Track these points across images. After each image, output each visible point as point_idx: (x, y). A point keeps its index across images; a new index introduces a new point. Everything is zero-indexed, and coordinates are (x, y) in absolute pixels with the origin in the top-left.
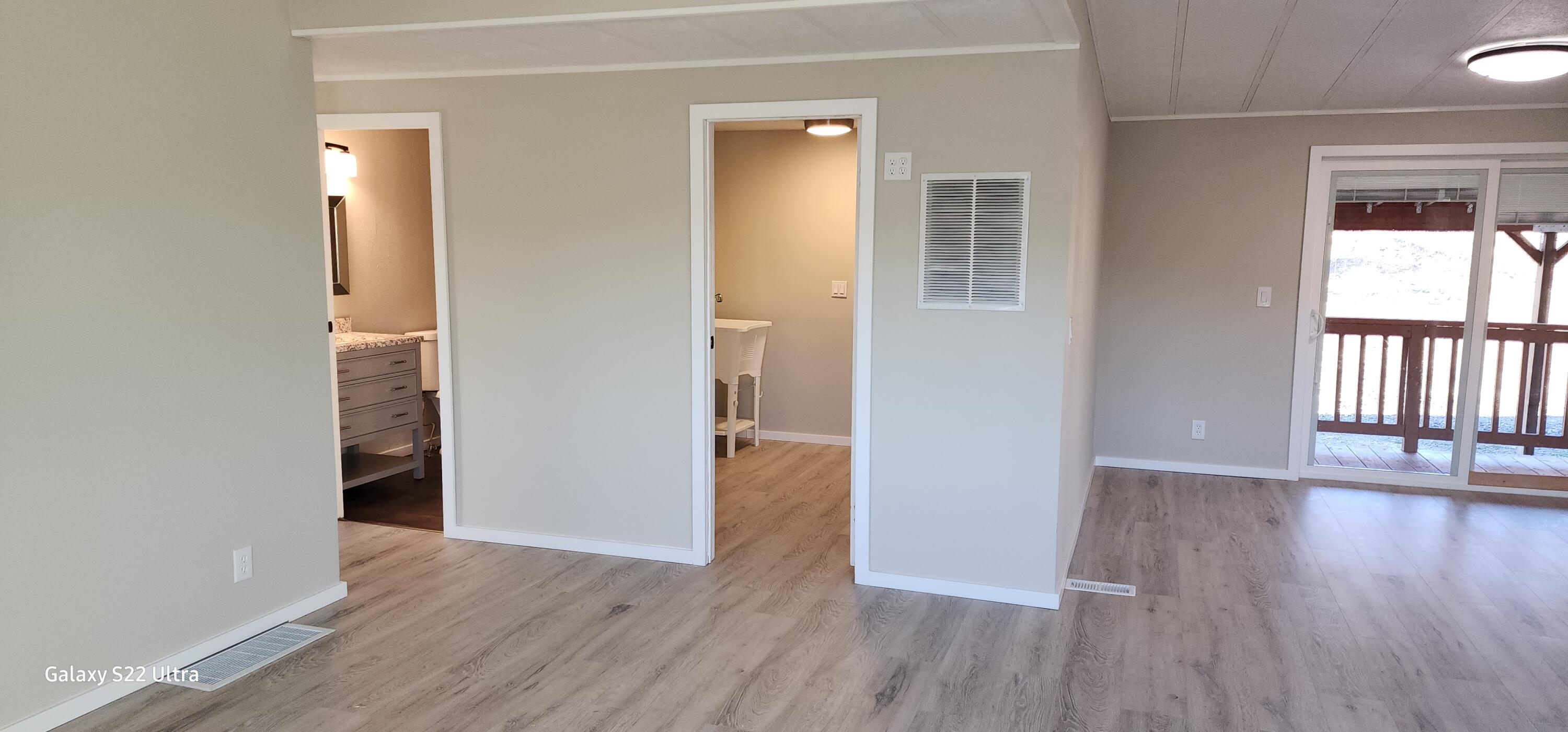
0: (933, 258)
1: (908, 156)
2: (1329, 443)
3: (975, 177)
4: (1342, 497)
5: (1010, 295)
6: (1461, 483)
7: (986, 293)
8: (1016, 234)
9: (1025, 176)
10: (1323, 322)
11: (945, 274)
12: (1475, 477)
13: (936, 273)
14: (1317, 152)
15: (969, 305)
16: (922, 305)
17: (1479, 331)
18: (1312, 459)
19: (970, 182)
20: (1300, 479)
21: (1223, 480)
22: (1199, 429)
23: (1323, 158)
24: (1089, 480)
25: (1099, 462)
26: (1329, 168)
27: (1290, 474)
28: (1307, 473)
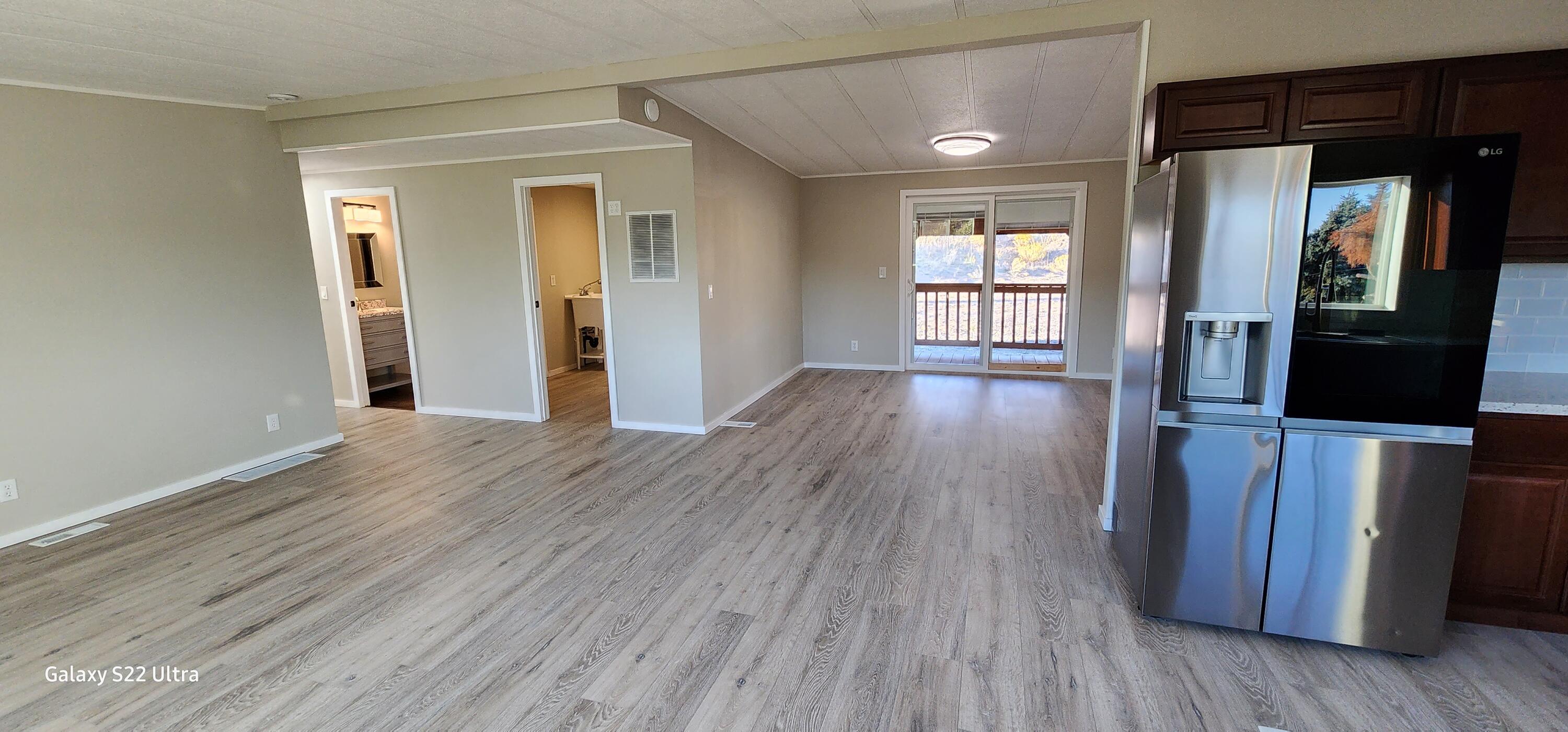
0: (635, 256)
1: (619, 202)
2: (921, 351)
3: (651, 213)
4: (930, 380)
5: (672, 275)
6: (984, 369)
7: (660, 272)
8: (671, 242)
9: (673, 212)
10: (914, 286)
11: (641, 264)
12: (991, 365)
13: (637, 263)
14: (904, 193)
15: (654, 280)
16: (632, 281)
17: (988, 289)
18: (913, 359)
19: (648, 216)
20: (906, 371)
21: (864, 373)
22: (855, 345)
23: (907, 197)
24: (789, 374)
25: (806, 365)
26: (911, 202)
27: (900, 368)
28: (910, 367)
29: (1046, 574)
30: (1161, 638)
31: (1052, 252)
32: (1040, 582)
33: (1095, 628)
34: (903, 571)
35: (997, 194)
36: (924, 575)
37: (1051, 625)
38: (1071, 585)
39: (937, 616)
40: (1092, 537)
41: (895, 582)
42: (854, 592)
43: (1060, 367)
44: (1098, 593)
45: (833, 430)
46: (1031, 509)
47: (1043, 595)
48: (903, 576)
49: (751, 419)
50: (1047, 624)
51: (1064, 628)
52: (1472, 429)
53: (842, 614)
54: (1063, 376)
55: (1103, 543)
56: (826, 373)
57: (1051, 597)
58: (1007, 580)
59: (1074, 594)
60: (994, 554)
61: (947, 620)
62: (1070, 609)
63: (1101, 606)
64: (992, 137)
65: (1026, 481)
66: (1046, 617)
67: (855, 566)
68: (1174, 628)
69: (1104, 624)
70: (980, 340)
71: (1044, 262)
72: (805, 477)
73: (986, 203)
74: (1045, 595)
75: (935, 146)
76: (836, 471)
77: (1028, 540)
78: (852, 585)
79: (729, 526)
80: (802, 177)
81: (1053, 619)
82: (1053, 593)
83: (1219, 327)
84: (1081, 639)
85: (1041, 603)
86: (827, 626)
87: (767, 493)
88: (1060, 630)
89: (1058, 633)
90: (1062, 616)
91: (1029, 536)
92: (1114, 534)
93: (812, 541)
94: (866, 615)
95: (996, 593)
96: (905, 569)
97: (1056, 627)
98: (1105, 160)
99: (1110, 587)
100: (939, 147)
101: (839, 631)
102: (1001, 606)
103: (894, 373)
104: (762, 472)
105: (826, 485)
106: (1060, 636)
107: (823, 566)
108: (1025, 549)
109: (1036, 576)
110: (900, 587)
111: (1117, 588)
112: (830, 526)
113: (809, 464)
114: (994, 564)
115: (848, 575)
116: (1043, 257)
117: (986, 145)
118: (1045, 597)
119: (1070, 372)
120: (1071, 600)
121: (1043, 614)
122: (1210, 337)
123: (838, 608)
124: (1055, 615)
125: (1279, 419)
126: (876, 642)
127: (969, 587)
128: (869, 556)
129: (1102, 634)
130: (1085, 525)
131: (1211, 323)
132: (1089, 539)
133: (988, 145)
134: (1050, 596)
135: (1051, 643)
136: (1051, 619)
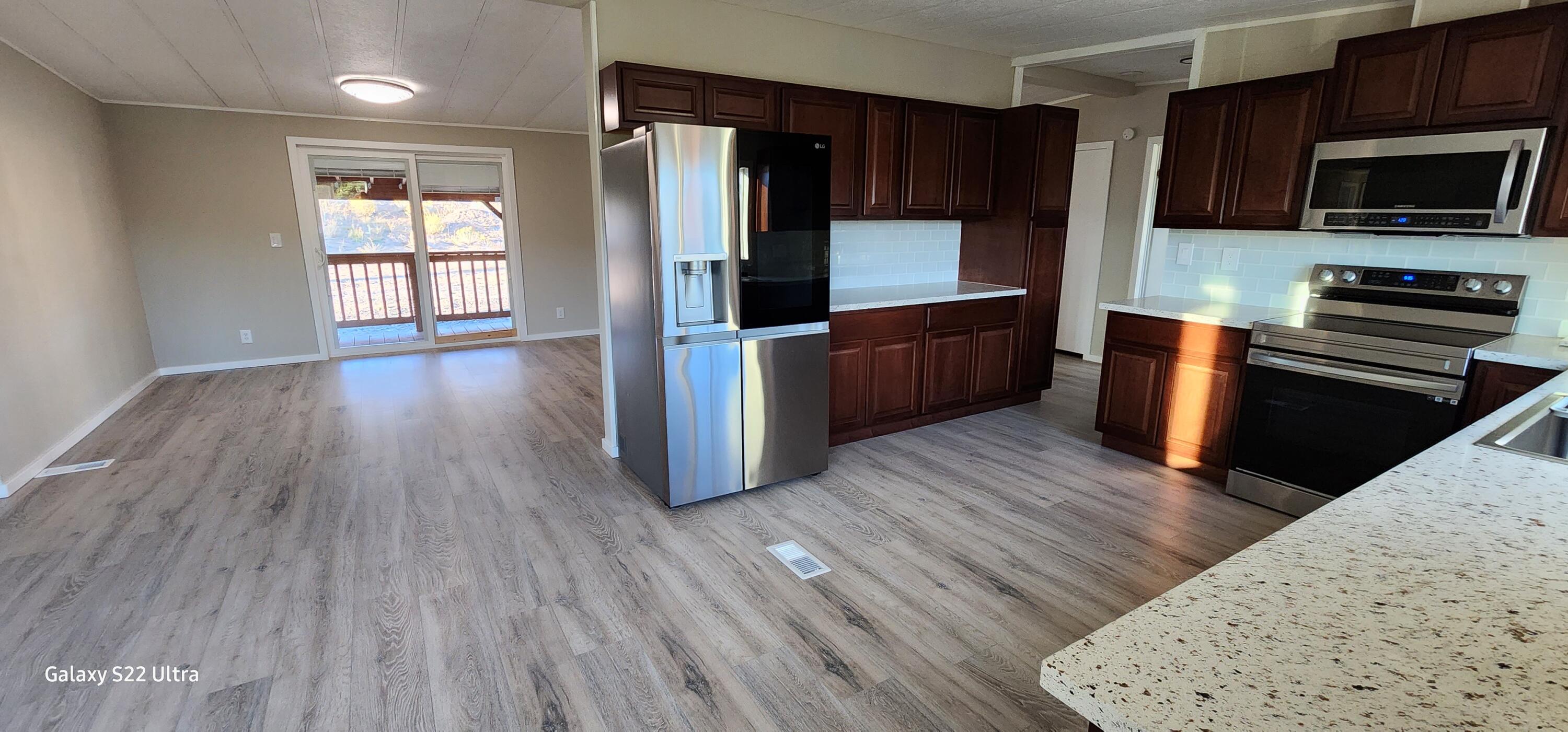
2: (345, 336)
4: (356, 365)
6: (430, 344)
10: (325, 256)
12: (437, 339)
14: (292, 141)
18: (337, 345)
20: (330, 358)
21: (270, 369)
22: (246, 336)
23: (297, 145)
24: (138, 388)
25: (163, 372)
26: (304, 152)
27: (322, 356)
28: (334, 354)
29: (584, 507)
30: (689, 519)
31: (452, 224)
32: (583, 515)
33: (642, 531)
34: (446, 554)
35: (417, 153)
36: (471, 549)
37: (609, 543)
38: (608, 508)
39: (505, 579)
40: (606, 466)
41: (443, 567)
42: (398, 595)
43: (511, 333)
44: (632, 506)
45: (261, 441)
46: (545, 458)
47: (591, 523)
48: (449, 559)
49: (100, 455)
50: (605, 544)
51: (619, 540)
52: (828, 322)
53: (396, 621)
54: (513, 340)
55: (615, 469)
56: (205, 379)
57: (598, 522)
58: (554, 524)
59: (614, 514)
60: (531, 506)
61: (517, 578)
62: (617, 526)
63: (637, 514)
64: (414, 87)
65: (527, 437)
66: (602, 539)
67: (385, 571)
68: (693, 509)
69: (647, 526)
70: (414, 315)
71: (445, 235)
72: (251, 502)
73: (406, 161)
74: (592, 522)
75: (343, 87)
76: (296, 484)
77: (555, 485)
78: (392, 588)
79: (150, 597)
80: (104, 101)
81: (609, 538)
82: (597, 519)
83: (694, 267)
84: (636, 544)
85: (592, 530)
86: (383, 640)
87: (195, 538)
88: (618, 544)
89: (617, 547)
90: (613, 533)
91: (555, 482)
92: (621, 459)
93: (307, 567)
94: (427, 611)
95: (549, 535)
96: (447, 552)
97: (613, 542)
98: (525, 129)
99: (638, 498)
100: (349, 89)
101: (403, 638)
102: (559, 546)
103: (315, 364)
104: (169, 517)
105: (290, 502)
106: (619, 549)
107: (340, 586)
108: (557, 494)
109: (577, 511)
110: (450, 569)
111: (643, 498)
112: (325, 543)
113: (247, 487)
114: (535, 514)
115: (381, 582)
116: (443, 229)
117: (408, 96)
118: (593, 524)
119: (521, 336)
120: (614, 518)
121: (598, 537)
122: (690, 274)
123: (388, 619)
124: (607, 535)
125: (737, 331)
126: (454, 628)
127: (523, 542)
128: (396, 554)
129: (648, 533)
130: (596, 459)
131: (689, 263)
132: (605, 469)
133: (412, 95)
134: (596, 522)
135: (615, 556)
136: (606, 539)
